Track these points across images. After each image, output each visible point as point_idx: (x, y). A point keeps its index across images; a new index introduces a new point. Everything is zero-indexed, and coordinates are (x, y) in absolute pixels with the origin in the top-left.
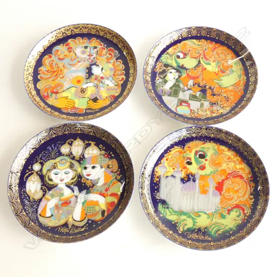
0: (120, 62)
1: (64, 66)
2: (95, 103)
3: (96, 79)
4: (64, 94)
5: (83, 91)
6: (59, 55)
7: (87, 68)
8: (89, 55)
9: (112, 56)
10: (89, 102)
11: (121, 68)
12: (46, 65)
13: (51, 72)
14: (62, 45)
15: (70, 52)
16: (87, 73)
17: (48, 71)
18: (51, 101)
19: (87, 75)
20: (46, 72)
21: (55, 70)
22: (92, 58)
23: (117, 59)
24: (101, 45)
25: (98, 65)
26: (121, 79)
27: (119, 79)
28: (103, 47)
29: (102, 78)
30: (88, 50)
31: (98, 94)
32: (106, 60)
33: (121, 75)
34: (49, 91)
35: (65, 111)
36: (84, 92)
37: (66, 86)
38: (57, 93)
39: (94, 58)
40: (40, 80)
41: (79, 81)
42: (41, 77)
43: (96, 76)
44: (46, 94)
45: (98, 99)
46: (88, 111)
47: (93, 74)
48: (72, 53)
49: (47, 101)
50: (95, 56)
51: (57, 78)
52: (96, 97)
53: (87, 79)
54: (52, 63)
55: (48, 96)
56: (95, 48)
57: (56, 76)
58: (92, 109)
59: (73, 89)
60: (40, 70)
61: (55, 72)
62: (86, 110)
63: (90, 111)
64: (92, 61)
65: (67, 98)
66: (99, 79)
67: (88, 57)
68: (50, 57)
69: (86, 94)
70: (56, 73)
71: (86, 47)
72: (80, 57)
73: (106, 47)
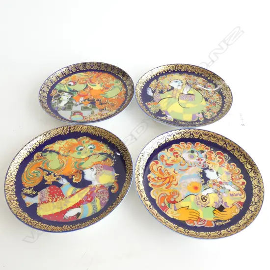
0: (233, 165)
1: (174, 172)
2: (222, 213)
3: (214, 184)
4: (184, 204)
5: (204, 199)
6: (166, 161)
7: (201, 173)
8: (199, 160)
9: (223, 160)
10: (215, 212)
11: (238, 171)
12: (154, 171)
13: (162, 179)
14: (166, 150)
15: (177, 157)
16: (202, 178)
17: (158, 178)
18: (170, 213)
19: (203, 180)
20: (156, 179)
21: (166, 176)
22: (202, 162)
23: (229, 162)
24: (208, 149)
25: (211, 170)
26: (241, 183)
27: (238, 183)
28: (209, 150)
29: (221, 183)
30: (195, 154)
31: (222, 202)
32: (218, 164)
33: (240, 179)
34: (166, 201)
35: (191, 225)
36: (206, 200)
37: (183, 193)
38: (175, 202)
39: (205, 162)
40: (152, 189)
41: (196, 188)
42: (152, 185)
43: (213, 181)
44: (163, 205)
45: (224, 208)
46: (217, 224)
47: (209, 179)
48: (179, 158)
49: (166, 213)
50: (204, 160)
51: (171, 185)
52: (221, 205)
53: (204, 184)
54: (161, 169)
55: (165, 207)
56: (202, 152)
57: (168, 183)
58: (221, 221)
59: (192, 197)
60: (150, 177)
61: (166, 179)
62: (214, 222)
63: (221, 223)
64: (204, 165)
65: (187, 208)
66: (217, 183)
67: (198, 162)
68: (157, 163)
69: (209, 203)
70: (168, 180)
71: (192, 152)
72: (189, 162)
73: (213, 151)
